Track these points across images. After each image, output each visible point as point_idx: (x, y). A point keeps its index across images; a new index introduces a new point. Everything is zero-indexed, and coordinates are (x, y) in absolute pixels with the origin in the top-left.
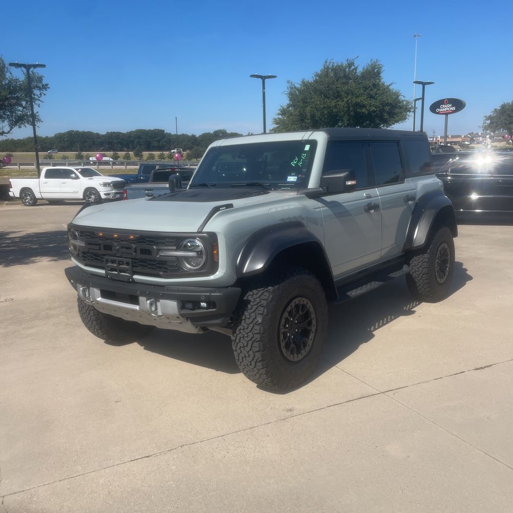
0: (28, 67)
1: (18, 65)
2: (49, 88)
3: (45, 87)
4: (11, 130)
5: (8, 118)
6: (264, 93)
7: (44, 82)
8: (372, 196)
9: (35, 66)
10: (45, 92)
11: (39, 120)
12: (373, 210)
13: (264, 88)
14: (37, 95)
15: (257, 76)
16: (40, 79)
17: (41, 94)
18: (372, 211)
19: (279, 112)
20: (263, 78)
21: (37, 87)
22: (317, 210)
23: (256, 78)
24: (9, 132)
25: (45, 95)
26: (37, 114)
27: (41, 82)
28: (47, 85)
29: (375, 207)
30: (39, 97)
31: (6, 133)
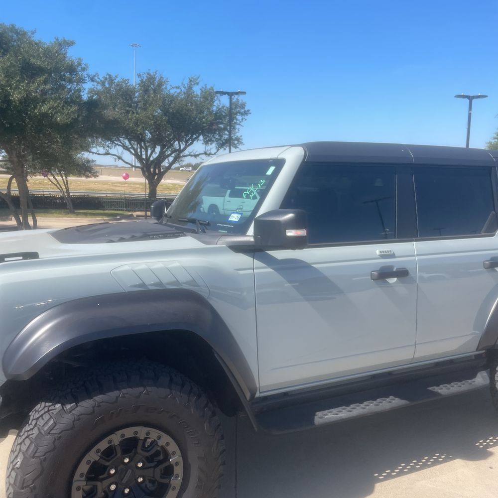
0: (231, 95)
1: (223, 93)
2: (250, 113)
3: (246, 113)
4: (217, 151)
5: (217, 141)
6: (470, 115)
7: (246, 109)
8: (396, 255)
9: (237, 93)
10: (246, 117)
11: (242, 143)
12: (395, 279)
13: (470, 109)
14: (239, 120)
15: (464, 97)
16: (243, 106)
17: (242, 119)
18: (393, 280)
19: (495, 136)
20: (471, 98)
21: (239, 113)
22: (241, 272)
23: (462, 99)
24: (215, 154)
25: (246, 120)
26: (241, 138)
27: (243, 108)
28: (248, 111)
29: (402, 274)
30: (241, 122)
31: (212, 154)
